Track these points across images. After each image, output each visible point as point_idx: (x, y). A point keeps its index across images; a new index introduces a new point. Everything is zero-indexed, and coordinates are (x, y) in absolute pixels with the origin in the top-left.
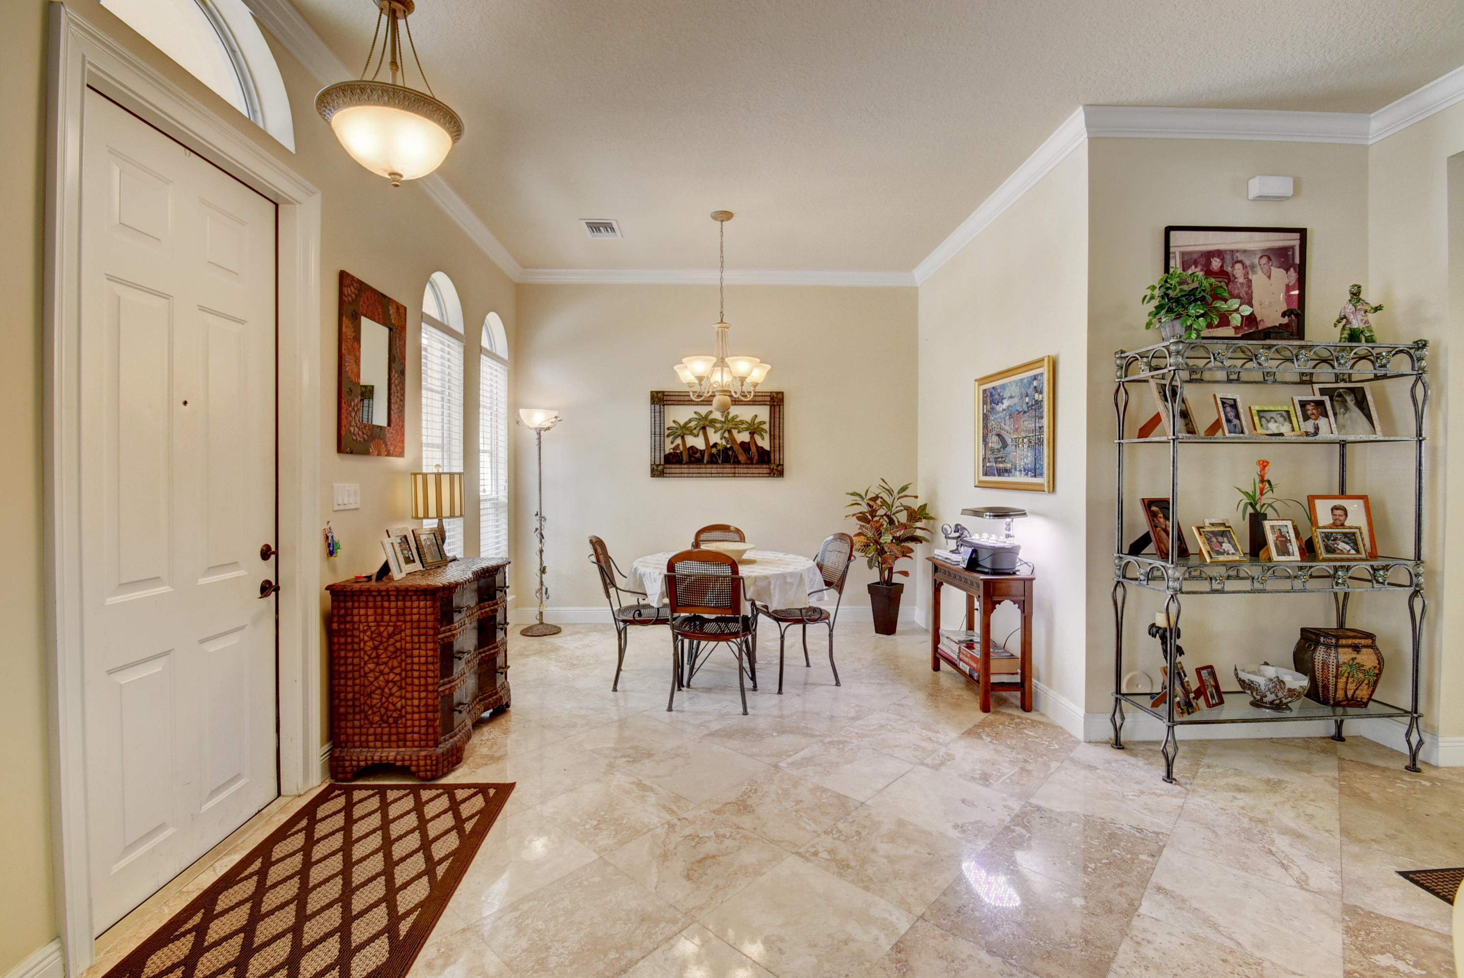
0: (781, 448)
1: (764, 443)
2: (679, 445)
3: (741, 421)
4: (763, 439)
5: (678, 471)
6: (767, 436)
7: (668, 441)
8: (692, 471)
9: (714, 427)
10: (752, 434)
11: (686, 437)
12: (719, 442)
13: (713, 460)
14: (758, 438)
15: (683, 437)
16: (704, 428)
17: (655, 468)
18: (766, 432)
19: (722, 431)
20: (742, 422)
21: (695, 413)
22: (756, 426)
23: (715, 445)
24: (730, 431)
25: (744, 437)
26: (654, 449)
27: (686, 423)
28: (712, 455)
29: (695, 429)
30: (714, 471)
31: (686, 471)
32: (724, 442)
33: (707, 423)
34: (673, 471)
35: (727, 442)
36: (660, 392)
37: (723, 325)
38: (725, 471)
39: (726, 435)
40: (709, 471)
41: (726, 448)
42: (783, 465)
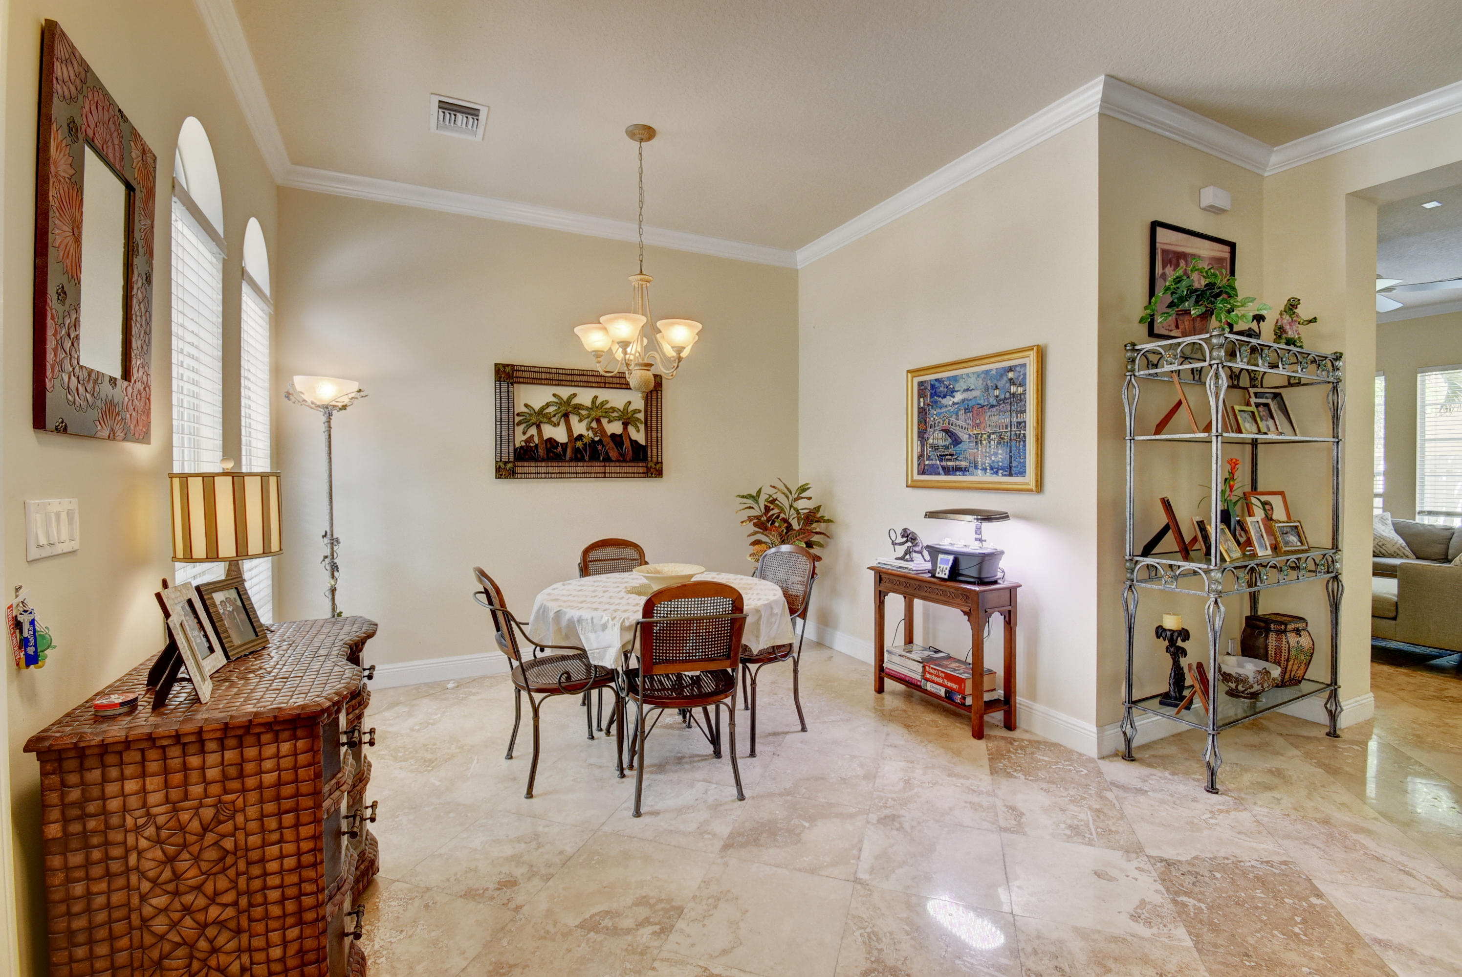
0: (659, 442)
1: (639, 436)
2: (532, 436)
3: (611, 408)
4: (638, 431)
5: (533, 470)
6: (642, 427)
7: (519, 430)
8: (550, 470)
9: (579, 414)
10: (625, 425)
11: (542, 425)
12: (585, 433)
13: (578, 456)
14: (631, 430)
15: (538, 427)
16: (566, 416)
17: (503, 466)
18: (641, 423)
19: (589, 420)
20: (613, 409)
21: (554, 395)
22: (630, 415)
23: (580, 437)
24: (598, 421)
25: (615, 428)
26: (499, 441)
27: (543, 408)
28: (577, 451)
29: (554, 416)
30: (579, 470)
31: (543, 470)
32: (591, 435)
33: (570, 409)
34: (526, 470)
35: (595, 434)
36: (508, 365)
37: (642, 277)
38: (593, 470)
39: (594, 425)
40: (573, 470)
41: (593, 441)
42: (662, 463)
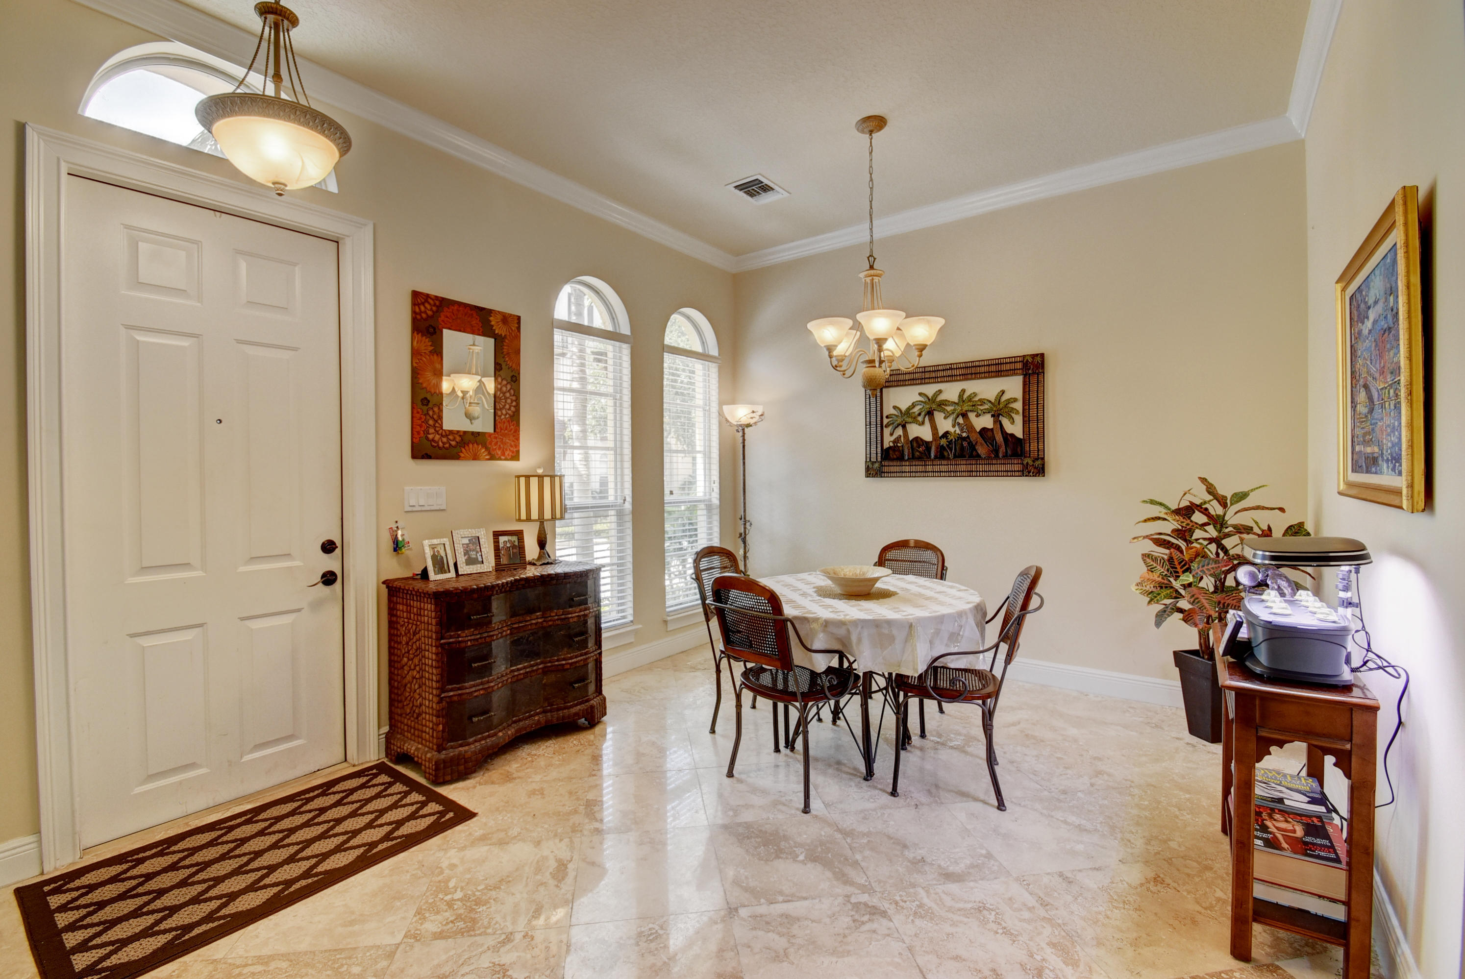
0: (1040, 436)
1: (1015, 428)
2: (900, 436)
3: (980, 400)
4: (1013, 422)
5: (897, 469)
6: (1019, 419)
7: (887, 431)
8: (914, 469)
9: (944, 411)
10: (996, 416)
11: (908, 426)
12: (952, 430)
13: (941, 455)
14: (1005, 422)
15: (904, 427)
16: (930, 413)
17: (871, 466)
18: (1017, 412)
19: (954, 415)
20: (982, 402)
21: (920, 394)
22: (1001, 406)
23: (946, 434)
24: (964, 415)
25: (985, 422)
26: (868, 443)
27: (909, 409)
28: (941, 449)
29: (919, 414)
30: (943, 468)
31: (907, 469)
32: (958, 431)
33: (934, 406)
34: (892, 469)
35: (962, 430)
37: (872, 272)
38: (960, 468)
39: (960, 420)
40: (936, 468)
41: (960, 438)
42: (1043, 459)
